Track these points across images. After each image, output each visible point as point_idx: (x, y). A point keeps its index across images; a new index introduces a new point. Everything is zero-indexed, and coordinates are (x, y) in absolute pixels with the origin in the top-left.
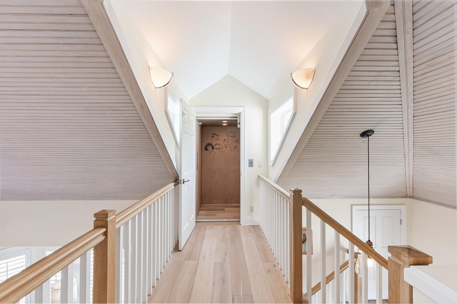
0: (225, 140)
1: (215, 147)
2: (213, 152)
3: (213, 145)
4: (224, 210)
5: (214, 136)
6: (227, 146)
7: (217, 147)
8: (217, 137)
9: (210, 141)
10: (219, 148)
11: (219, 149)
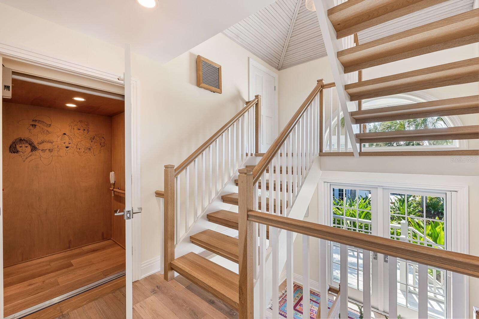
0: (65, 134)
1: (41, 147)
2: (33, 157)
3: (36, 144)
4: (72, 265)
5: (36, 124)
6: (69, 145)
7: (47, 146)
8: (46, 128)
9: (25, 134)
10: (49, 150)
11: (51, 151)
